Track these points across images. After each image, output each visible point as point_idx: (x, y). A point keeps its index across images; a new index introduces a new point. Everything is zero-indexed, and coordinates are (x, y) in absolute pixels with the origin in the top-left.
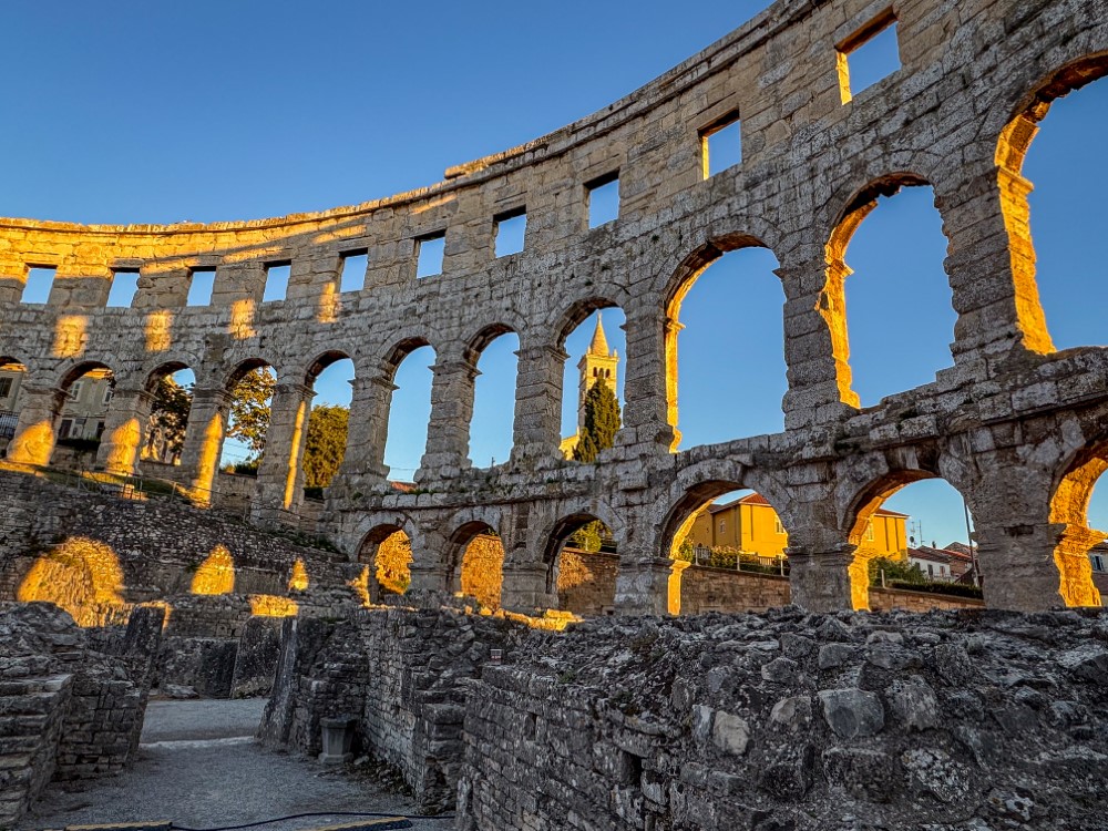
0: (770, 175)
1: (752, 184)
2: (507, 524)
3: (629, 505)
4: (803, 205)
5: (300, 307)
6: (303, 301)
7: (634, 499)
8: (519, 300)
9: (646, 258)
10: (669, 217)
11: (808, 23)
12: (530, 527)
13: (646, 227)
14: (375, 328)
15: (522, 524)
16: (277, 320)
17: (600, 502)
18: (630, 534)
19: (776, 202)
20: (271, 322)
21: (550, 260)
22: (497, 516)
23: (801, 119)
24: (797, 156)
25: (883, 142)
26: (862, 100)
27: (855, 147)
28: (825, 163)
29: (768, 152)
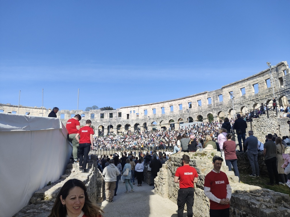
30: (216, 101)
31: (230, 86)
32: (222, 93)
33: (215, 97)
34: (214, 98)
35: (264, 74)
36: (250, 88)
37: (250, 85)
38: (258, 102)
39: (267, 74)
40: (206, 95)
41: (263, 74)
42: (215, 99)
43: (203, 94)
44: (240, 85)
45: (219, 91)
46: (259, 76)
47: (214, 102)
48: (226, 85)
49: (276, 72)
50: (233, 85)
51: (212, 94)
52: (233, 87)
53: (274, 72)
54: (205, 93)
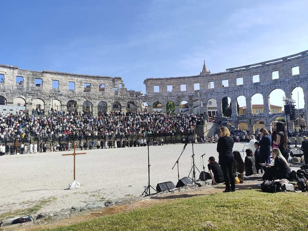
0: (283, 81)
1: (280, 82)
2: (248, 121)
3: (266, 119)
4: (288, 87)
5: (204, 91)
10: (268, 84)
11: (288, 62)
12: (252, 122)
13: (264, 84)
15: (250, 121)
17: (262, 119)
19: (284, 86)
21: (249, 86)
22: (246, 121)
23: (287, 75)
24: (287, 80)
25: (298, 83)
26: (295, 76)
27: (294, 82)
28: (290, 83)
29: (283, 78)
30: (31, 85)
31: (55, 74)
32: (42, 78)
33: (31, 79)
34: (28, 79)
35: (99, 78)
36: (81, 85)
37: (81, 82)
38: (90, 100)
39: (102, 80)
40: (16, 71)
41: (97, 78)
42: (30, 81)
43: (10, 68)
44: (69, 77)
45: (38, 74)
46: (93, 78)
47: (28, 85)
48: (50, 71)
49: (112, 82)
50: (59, 74)
51: (26, 73)
52: (60, 77)
53: (111, 81)
54: (13, 68)
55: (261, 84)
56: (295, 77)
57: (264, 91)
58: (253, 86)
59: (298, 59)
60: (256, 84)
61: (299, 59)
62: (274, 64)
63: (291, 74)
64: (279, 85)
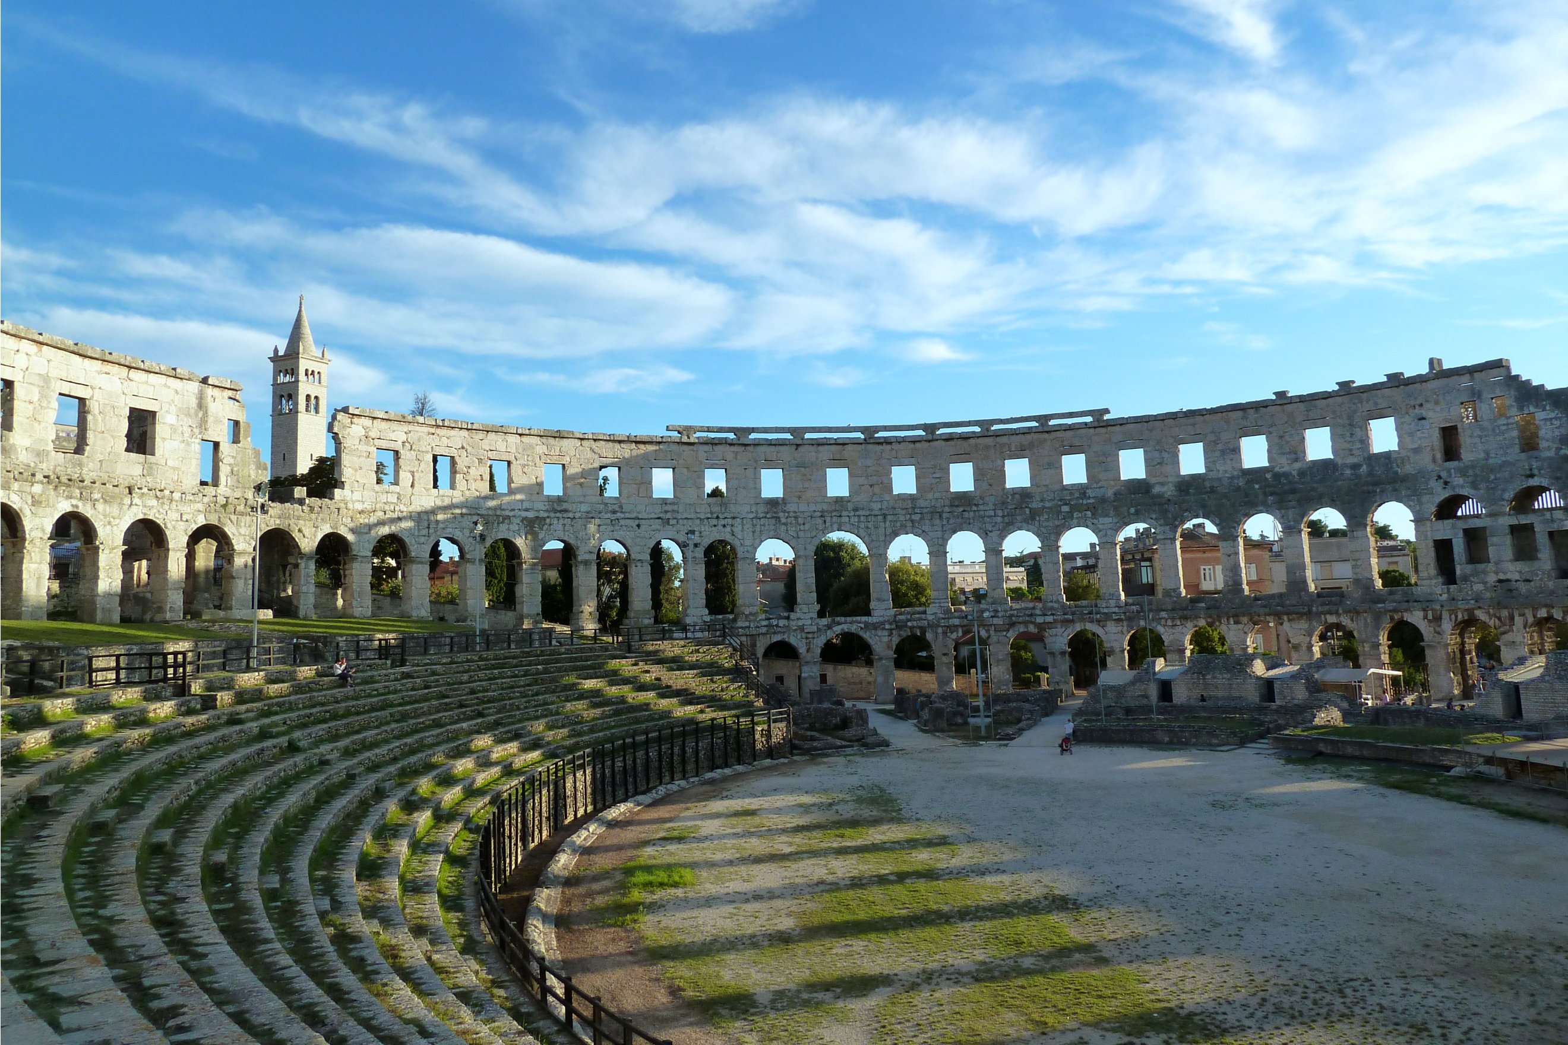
0: (864, 509)
1: (856, 510)
3: (807, 638)
4: (881, 531)
5: (581, 503)
6: (582, 499)
7: (810, 636)
8: (735, 529)
9: (807, 526)
10: (815, 507)
11: (880, 447)
13: (801, 509)
14: (642, 528)
15: (753, 645)
16: (566, 511)
17: (791, 636)
18: (808, 651)
19: (870, 525)
20: (560, 511)
21: (747, 508)
23: (876, 489)
24: (876, 506)
25: (912, 521)
26: (902, 497)
27: (902, 518)
28: (889, 518)
29: (862, 498)
35: (133, 375)
36: (44, 402)
41: (125, 372)
46: (106, 367)
55: (791, 507)
56: (903, 500)
57: (801, 534)
58: (762, 509)
59: (914, 442)
60: (773, 503)
61: (918, 445)
62: (839, 442)
63: (890, 489)
64: (852, 520)
